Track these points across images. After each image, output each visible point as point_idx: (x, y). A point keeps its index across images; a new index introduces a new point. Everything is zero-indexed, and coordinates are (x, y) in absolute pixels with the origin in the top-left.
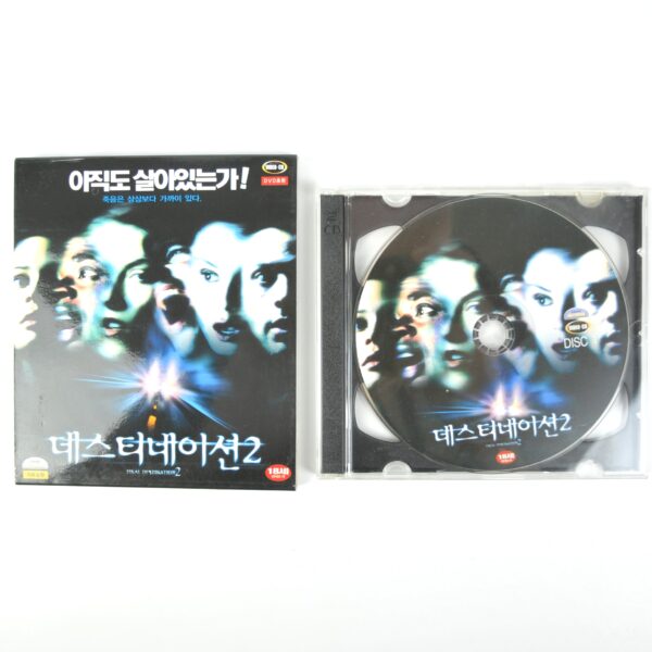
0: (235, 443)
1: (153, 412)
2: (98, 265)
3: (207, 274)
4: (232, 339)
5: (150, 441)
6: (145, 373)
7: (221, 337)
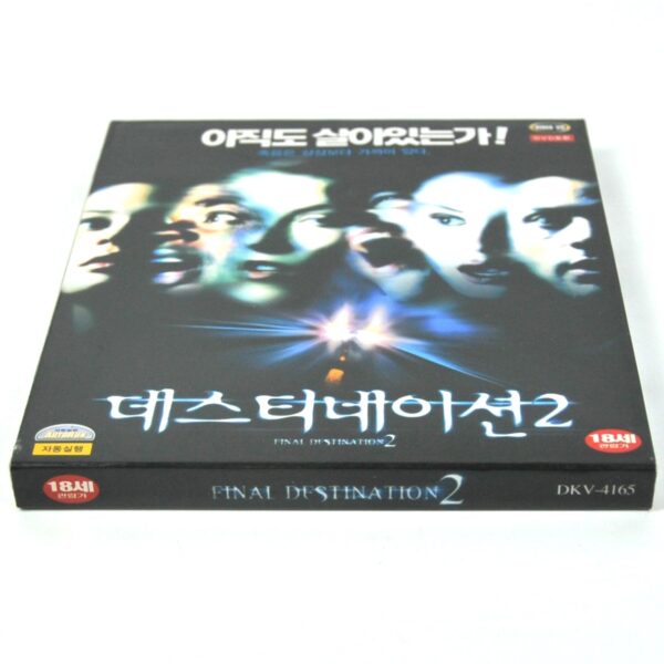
0: (515, 402)
1: (338, 365)
2: (242, 209)
3: (444, 219)
4: (494, 281)
5: (330, 402)
6: (325, 320)
7: (473, 279)
